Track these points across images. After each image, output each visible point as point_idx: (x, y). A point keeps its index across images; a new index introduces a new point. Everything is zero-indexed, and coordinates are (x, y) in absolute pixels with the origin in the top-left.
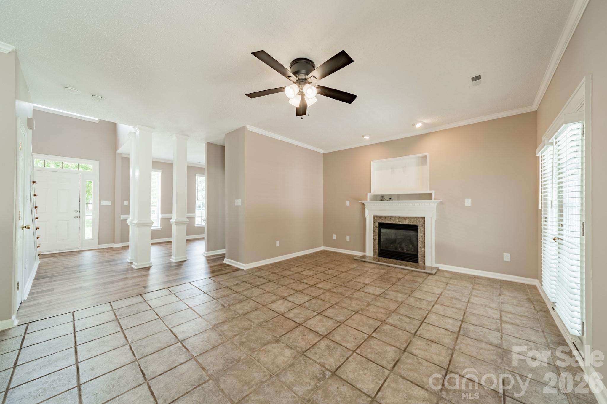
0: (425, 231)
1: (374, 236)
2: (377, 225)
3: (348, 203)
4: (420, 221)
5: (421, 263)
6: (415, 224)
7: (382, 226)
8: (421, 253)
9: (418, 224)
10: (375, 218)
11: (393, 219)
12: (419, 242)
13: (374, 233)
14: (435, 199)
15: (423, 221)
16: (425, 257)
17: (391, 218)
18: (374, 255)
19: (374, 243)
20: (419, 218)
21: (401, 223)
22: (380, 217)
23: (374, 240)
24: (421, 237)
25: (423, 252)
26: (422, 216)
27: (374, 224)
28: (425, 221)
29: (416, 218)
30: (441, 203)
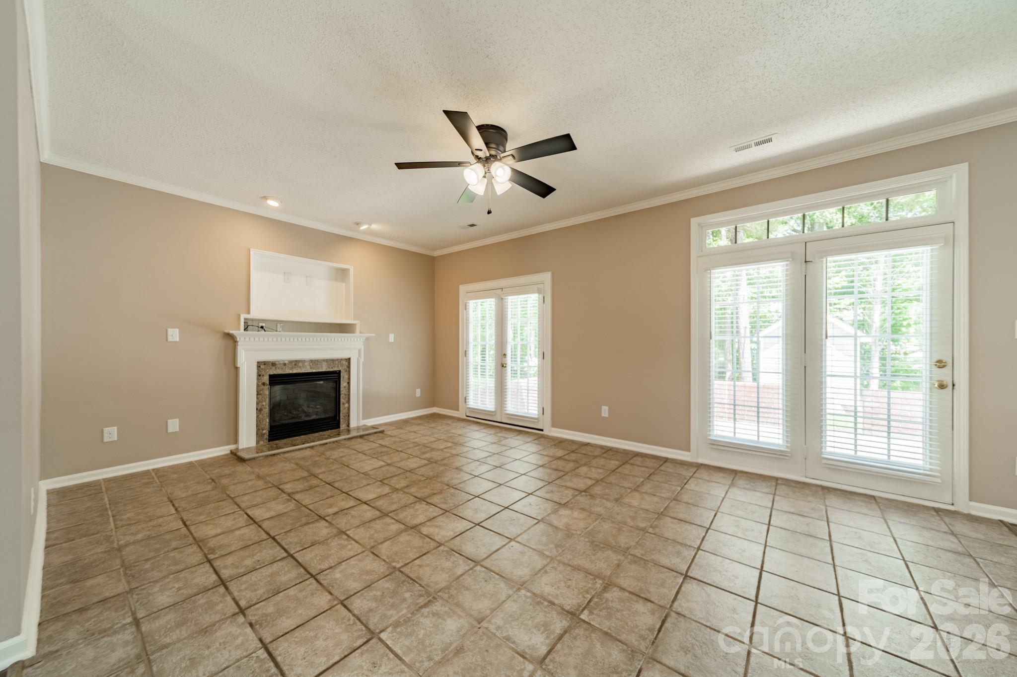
0: (349, 379)
1: (257, 404)
2: (266, 379)
3: (174, 335)
4: (342, 365)
5: (343, 426)
6: (336, 369)
7: (275, 380)
8: (344, 411)
9: (340, 368)
10: (262, 367)
11: (300, 364)
12: (341, 396)
13: (257, 398)
14: (360, 333)
15: (347, 364)
16: (349, 416)
17: (296, 363)
18: (258, 442)
19: (257, 417)
20: (341, 359)
21: (314, 371)
22: (273, 364)
23: (259, 411)
24: (345, 387)
25: (347, 409)
26: (347, 356)
27: (258, 379)
28: (349, 363)
29: (337, 360)
30: (367, 339)
